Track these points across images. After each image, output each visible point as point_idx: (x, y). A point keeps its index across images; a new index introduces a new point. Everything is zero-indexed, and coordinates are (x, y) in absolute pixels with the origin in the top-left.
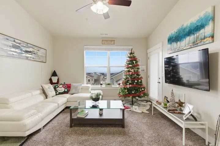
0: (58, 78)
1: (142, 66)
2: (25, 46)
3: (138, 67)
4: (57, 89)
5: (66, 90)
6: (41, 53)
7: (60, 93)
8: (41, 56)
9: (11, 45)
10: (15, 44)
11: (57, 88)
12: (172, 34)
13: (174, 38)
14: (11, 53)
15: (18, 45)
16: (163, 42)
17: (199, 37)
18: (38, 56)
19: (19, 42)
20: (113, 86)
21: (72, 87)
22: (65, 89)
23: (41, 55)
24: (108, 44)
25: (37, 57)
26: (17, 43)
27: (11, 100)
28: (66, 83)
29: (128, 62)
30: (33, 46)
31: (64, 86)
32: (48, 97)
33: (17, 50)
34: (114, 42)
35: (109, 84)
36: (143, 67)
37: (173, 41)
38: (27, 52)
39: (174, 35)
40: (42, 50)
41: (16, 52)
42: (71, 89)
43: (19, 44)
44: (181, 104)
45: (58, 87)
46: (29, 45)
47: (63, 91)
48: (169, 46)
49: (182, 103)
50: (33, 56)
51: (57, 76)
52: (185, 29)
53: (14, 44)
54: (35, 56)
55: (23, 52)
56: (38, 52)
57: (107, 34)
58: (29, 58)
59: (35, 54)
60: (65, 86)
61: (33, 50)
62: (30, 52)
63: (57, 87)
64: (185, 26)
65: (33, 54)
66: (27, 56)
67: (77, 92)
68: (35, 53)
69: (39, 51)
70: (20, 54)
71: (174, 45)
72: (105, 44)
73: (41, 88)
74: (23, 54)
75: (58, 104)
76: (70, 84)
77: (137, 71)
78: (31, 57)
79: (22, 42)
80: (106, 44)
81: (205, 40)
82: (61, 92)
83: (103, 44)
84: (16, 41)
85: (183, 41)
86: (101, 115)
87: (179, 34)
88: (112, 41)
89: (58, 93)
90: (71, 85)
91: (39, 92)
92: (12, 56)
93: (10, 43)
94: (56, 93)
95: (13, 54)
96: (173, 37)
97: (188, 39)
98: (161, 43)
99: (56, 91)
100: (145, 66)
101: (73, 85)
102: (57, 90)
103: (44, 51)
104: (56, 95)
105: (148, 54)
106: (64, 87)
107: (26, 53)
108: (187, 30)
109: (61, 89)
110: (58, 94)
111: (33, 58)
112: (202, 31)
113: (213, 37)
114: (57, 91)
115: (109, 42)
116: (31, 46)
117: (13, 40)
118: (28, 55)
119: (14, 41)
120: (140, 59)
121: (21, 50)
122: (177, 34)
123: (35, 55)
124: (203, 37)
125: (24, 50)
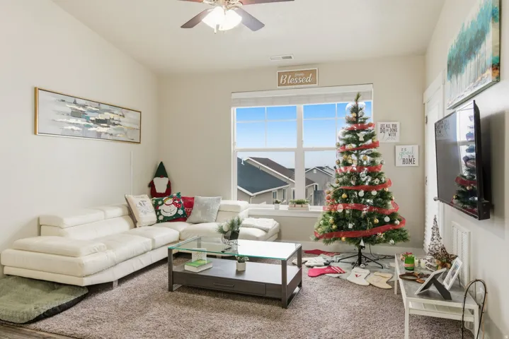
0: (169, 182)
1: (403, 147)
2: (94, 109)
3: (374, 150)
4: (160, 208)
5: (181, 212)
6: (129, 121)
7: (167, 219)
8: (129, 128)
9: (70, 111)
10: (77, 108)
11: (160, 205)
12: (452, 48)
13: (454, 62)
14: (70, 127)
15: (81, 109)
17: (480, 65)
18: (122, 129)
19: (83, 102)
21: (195, 206)
22: (178, 209)
23: (128, 125)
24: (297, 84)
25: (119, 132)
26: (80, 106)
27: (68, 221)
28: (182, 195)
29: (347, 136)
30: (112, 109)
31: (177, 202)
32: (137, 226)
33: (80, 121)
34: (314, 76)
35: (299, 203)
36: (409, 148)
37: (453, 70)
38: (98, 122)
39: (454, 51)
40: (131, 115)
41: (77, 124)
42: (193, 211)
43: (84, 106)
45: (162, 204)
46: (103, 107)
47: (174, 213)
48: (449, 84)
49: (449, 257)
50: (111, 129)
51: (167, 177)
52: (466, 35)
53: (74, 109)
54: (115, 129)
55: (92, 124)
56: (121, 119)
57: (291, 57)
58: (103, 136)
59: (114, 124)
60: (180, 203)
61: (112, 116)
62: (105, 121)
63: (160, 203)
64: (466, 27)
65: (111, 126)
66: (99, 131)
67: (205, 220)
68: (116, 122)
69: (124, 116)
70: (86, 128)
72: (286, 84)
73: (126, 203)
74: (91, 127)
75: (154, 241)
76: (193, 198)
77: (373, 162)
78: (106, 133)
79: (88, 103)
80: (290, 84)
81: (486, 74)
82: (169, 215)
83: (282, 85)
84: (78, 101)
85: (464, 71)
86: (239, 273)
87: (460, 50)
88: (307, 73)
89: (161, 218)
90: (195, 200)
91: (119, 211)
92: (72, 134)
93: (68, 108)
94: (158, 216)
95: (73, 130)
96: (453, 59)
99: (158, 213)
100: (416, 148)
101: (200, 199)
102: (160, 211)
103: (135, 116)
104: (158, 221)
106: (176, 205)
107: (96, 125)
108: (468, 41)
109: (169, 209)
110: (162, 221)
111: (111, 135)
112: (483, 47)
113: (496, 66)
114: (161, 214)
115: (298, 77)
116: (108, 107)
117: (72, 100)
118: (100, 129)
119: (75, 103)
120: (398, 124)
121: (88, 119)
123: (114, 127)
124: (483, 66)
125: (93, 119)
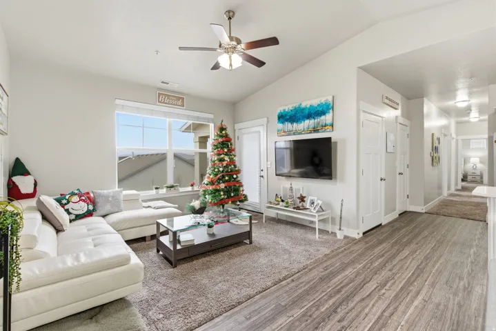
0: (35, 180)
4: (67, 207)
5: (91, 207)
7: (78, 217)
11: (67, 204)
12: (284, 110)
13: (288, 117)
16: (268, 118)
17: (321, 124)
20: (182, 190)
22: (88, 205)
24: (171, 104)
31: (83, 198)
32: (64, 228)
34: (183, 102)
35: (172, 187)
37: (287, 120)
39: (288, 112)
42: (98, 205)
44: (302, 199)
45: (68, 202)
47: (85, 210)
48: (280, 126)
49: (305, 197)
51: (29, 174)
52: (303, 109)
57: (168, 84)
60: (86, 199)
63: (65, 202)
64: (303, 105)
71: (288, 126)
72: (164, 103)
80: (166, 103)
81: (326, 128)
82: (81, 212)
83: (160, 102)
85: (301, 123)
87: (295, 113)
88: (179, 98)
89: (72, 216)
96: (286, 115)
97: (307, 122)
98: (266, 119)
105: (237, 131)
106: (84, 201)
108: (307, 112)
109: (79, 206)
110: (74, 220)
112: (323, 117)
113: (332, 125)
114: (70, 213)
115: (172, 99)
122: (293, 113)
124: (324, 124)
